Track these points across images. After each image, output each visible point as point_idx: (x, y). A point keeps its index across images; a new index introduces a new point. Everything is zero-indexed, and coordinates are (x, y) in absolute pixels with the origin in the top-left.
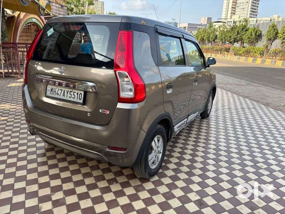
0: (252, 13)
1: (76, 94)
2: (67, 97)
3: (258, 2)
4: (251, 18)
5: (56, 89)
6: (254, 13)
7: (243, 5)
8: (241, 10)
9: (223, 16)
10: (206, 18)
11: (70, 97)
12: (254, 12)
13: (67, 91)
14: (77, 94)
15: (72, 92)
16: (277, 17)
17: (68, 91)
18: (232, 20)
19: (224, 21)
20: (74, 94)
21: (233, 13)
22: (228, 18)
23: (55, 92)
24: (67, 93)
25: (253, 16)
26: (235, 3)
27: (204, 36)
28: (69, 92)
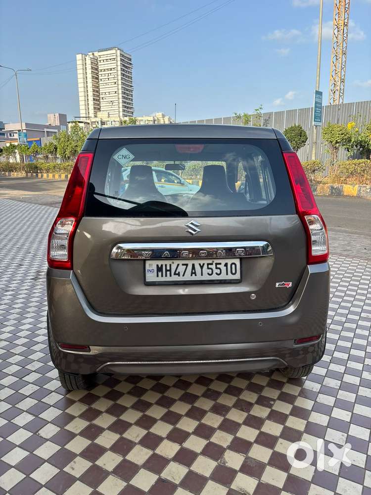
0: (125, 109)
1: (222, 267)
2: (202, 275)
3: (131, 93)
4: (126, 116)
5: (170, 265)
6: (129, 110)
7: (109, 95)
8: (108, 104)
9: (83, 113)
10: (57, 115)
11: (208, 274)
12: (128, 108)
13: (200, 264)
14: (226, 265)
15: (212, 264)
16: (161, 116)
17: (204, 264)
18: (98, 119)
19: (86, 121)
20: (218, 266)
21: (97, 109)
22: (90, 116)
23: (170, 270)
24: (202, 267)
25: (128, 114)
26: (97, 92)
27: (76, 146)
28: (205, 266)
